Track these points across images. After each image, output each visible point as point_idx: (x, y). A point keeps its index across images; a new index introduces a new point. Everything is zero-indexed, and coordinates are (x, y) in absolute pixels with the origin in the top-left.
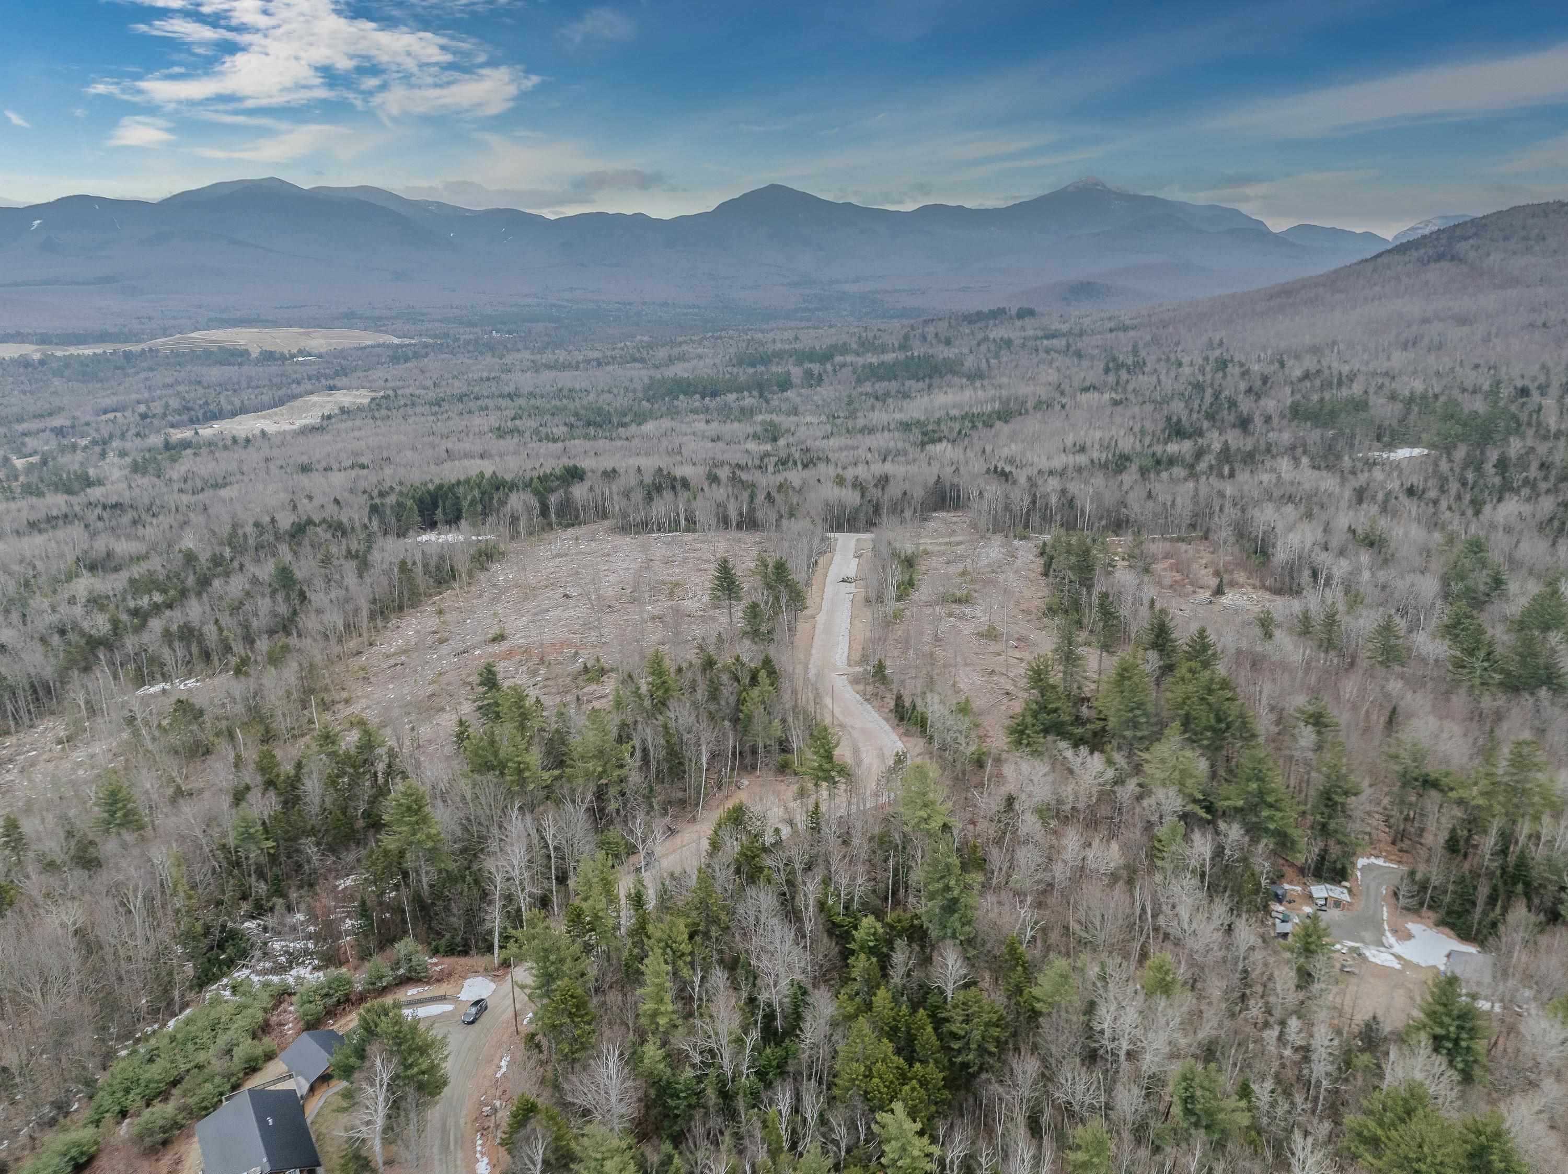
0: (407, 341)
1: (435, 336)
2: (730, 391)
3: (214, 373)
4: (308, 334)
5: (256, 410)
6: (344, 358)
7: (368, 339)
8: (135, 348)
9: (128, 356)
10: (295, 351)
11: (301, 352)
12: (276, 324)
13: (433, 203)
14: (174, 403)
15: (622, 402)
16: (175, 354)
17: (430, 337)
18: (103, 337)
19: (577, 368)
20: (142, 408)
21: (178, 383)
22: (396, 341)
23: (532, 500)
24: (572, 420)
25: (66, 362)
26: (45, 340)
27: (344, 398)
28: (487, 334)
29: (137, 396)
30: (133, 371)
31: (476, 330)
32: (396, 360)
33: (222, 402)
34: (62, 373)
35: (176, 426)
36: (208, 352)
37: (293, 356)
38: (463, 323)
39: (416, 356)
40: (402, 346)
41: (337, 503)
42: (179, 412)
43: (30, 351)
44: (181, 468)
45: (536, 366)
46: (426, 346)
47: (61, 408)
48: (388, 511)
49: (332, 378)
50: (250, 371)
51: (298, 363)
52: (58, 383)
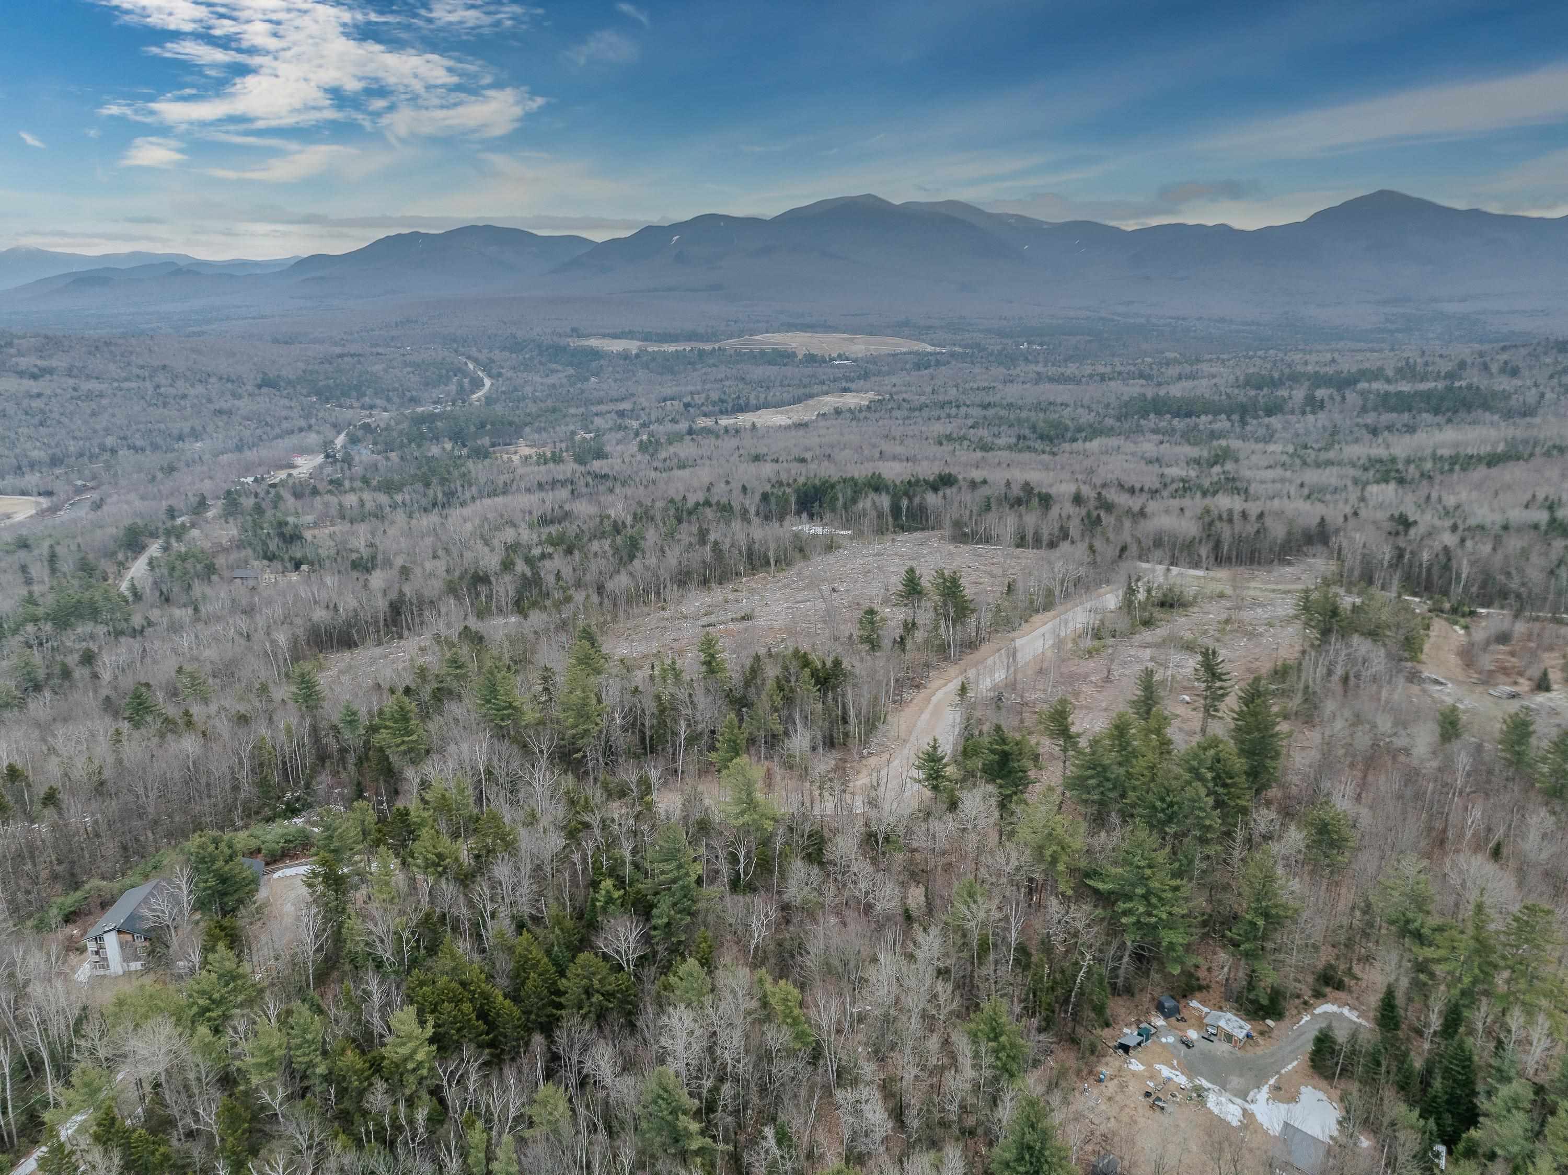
0: (938, 349)
1: (966, 346)
2: (1206, 413)
3: (758, 372)
4: (852, 340)
5: (777, 406)
6: (875, 363)
7: (903, 346)
8: (708, 347)
9: (702, 353)
10: (835, 355)
11: (840, 357)
12: (835, 329)
14: (715, 396)
15: (1086, 418)
16: (738, 353)
17: (960, 346)
18: (691, 337)
19: (1079, 382)
20: (688, 399)
21: (727, 378)
22: (929, 349)
23: (885, 501)
24: (1027, 432)
25: (654, 357)
26: (647, 338)
27: (852, 400)
28: (1017, 345)
29: (691, 388)
30: (699, 366)
31: (1010, 342)
32: (918, 367)
33: (752, 397)
34: (646, 366)
35: (705, 415)
36: (763, 353)
37: (832, 359)
38: (1001, 334)
39: (938, 363)
40: (931, 354)
41: (744, 489)
42: (714, 404)
43: (633, 346)
44: (672, 450)
45: (1039, 378)
46: (952, 355)
47: (633, 395)
48: (773, 500)
49: (852, 381)
50: (789, 371)
51: (833, 366)
52: (641, 374)
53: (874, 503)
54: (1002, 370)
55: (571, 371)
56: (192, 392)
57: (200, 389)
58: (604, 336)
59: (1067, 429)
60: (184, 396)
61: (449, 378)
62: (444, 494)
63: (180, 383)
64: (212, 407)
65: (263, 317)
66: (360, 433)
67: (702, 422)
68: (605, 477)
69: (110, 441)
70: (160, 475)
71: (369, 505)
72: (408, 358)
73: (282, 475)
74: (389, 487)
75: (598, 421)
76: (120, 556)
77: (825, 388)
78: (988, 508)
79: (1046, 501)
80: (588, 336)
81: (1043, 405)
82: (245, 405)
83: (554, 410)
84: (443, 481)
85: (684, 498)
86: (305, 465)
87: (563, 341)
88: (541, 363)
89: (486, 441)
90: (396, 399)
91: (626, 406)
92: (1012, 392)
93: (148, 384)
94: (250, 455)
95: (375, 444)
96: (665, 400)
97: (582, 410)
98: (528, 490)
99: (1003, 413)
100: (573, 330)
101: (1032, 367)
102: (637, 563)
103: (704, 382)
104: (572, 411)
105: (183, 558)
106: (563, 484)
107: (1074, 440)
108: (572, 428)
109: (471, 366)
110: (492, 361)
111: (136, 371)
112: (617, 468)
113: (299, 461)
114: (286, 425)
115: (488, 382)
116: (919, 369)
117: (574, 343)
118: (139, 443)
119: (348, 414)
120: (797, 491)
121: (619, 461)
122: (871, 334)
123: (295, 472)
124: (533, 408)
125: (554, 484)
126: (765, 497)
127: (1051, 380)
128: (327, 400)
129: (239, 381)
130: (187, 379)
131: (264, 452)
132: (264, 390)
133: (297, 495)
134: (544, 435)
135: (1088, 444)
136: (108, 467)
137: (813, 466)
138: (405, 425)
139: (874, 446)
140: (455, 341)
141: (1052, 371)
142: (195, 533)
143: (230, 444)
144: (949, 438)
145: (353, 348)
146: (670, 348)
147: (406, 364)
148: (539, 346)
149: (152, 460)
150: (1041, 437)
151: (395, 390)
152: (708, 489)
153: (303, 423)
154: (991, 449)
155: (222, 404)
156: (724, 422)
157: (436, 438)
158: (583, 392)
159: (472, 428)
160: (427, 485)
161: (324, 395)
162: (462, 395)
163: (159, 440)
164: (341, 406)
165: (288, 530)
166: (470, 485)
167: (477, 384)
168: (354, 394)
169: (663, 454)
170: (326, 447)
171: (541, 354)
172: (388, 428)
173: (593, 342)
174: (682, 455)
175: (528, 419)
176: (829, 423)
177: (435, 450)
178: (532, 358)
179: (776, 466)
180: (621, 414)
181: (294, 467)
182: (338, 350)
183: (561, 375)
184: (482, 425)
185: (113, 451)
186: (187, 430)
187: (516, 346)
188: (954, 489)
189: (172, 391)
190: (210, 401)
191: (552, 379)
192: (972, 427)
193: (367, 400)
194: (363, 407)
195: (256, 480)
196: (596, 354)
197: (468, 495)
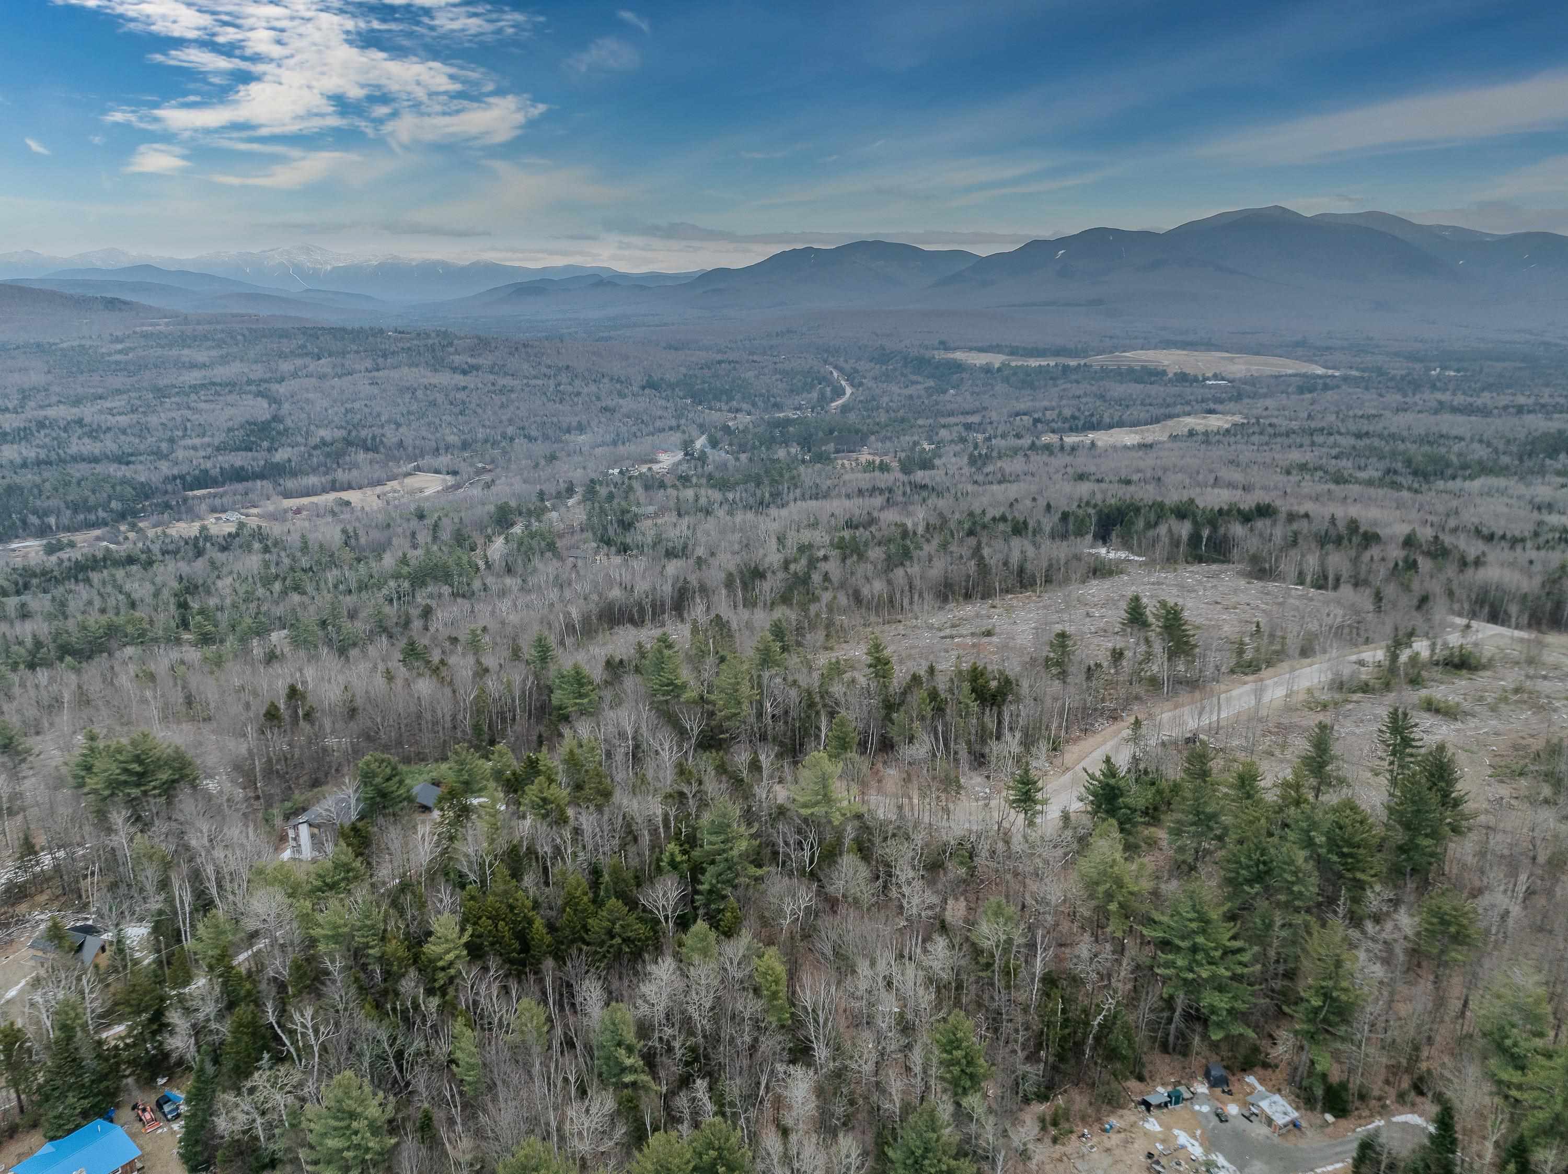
0: (1330, 372)
1: (1364, 370)
3: (1118, 390)
4: (1232, 359)
5: (1132, 425)
6: (1254, 385)
7: (1290, 367)
8: (1073, 363)
9: (1066, 369)
10: (1210, 375)
11: (1215, 377)
12: (1216, 348)
13: (1446, 228)
14: (1067, 412)
15: (1478, 454)
16: (1104, 370)
17: (1357, 369)
18: (1057, 353)
19: (1487, 414)
20: (1039, 415)
21: (1086, 394)
22: (1320, 371)
23: (1185, 529)
24: (1399, 466)
25: (1016, 371)
26: (1013, 352)
27: (1216, 422)
28: (1429, 369)
29: (1046, 403)
30: (1060, 382)
31: (1418, 366)
32: (1301, 390)
33: (1106, 415)
34: (1006, 380)
35: (1053, 431)
36: (1131, 370)
37: (1205, 379)
38: (1412, 357)
39: (1326, 387)
40: (1320, 377)
41: (1049, 507)
42: (1065, 420)
43: (997, 360)
44: (999, 464)
45: (1441, 407)
46: (1345, 379)
47: (985, 409)
48: (1071, 519)
49: (1221, 402)
50: (1154, 390)
51: (1205, 386)
52: (1000, 388)
53: (1170, 530)
54: (1399, 397)
55: (931, 383)
56: (586, 390)
57: (593, 388)
58: (971, 349)
59: (1448, 465)
60: (578, 394)
61: (812, 386)
62: (771, 495)
63: (577, 382)
64: (599, 404)
65: (665, 325)
66: (719, 434)
67: (1046, 438)
68: (924, 487)
69: (510, 430)
70: (543, 462)
71: (703, 501)
72: (779, 366)
73: (644, 469)
74: (723, 485)
75: (943, 433)
76: (489, 531)
77: (1187, 408)
78: (1295, 543)
79: (1370, 539)
80: (955, 349)
81: (1431, 439)
82: (627, 404)
83: (903, 420)
84: (773, 482)
85: (984, 512)
86: (667, 461)
87: (928, 354)
88: (902, 374)
89: (831, 447)
90: (760, 404)
91: (975, 419)
92: (1397, 422)
93: (552, 382)
94: (622, 449)
95: (731, 445)
96: (1017, 414)
97: (931, 421)
98: (848, 496)
99: (1376, 442)
100: (942, 343)
101: (1439, 396)
102: (899, 572)
103: (1061, 398)
104: (920, 422)
105: (532, 536)
106: (881, 491)
107: (1454, 478)
108: (916, 438)
109: (835, 374)
110: (856, 371)
111: (544, 370)
112: (938, 479)
113: (662, 457)
114: (658, 424)
115: (849, 391)
116: (1302, 393)
117: (940, 355)
118: (534, 433)
119: (715, 417)
120: (1100, 513)
121: (942, 472)
122: (1258, 353)
123: (655, 467)
124: (883, 418)
125: (874, 491)
126: (1065, 517)
127: (1455, 410)
128: (700, 403)
129: (628, 382)
130: (584, 378)
131: (631, 448)
132: (647, 391)
133: (647, 487)
134: (888, 444)
135: (1467, 484)
136: (505, 452)
137: (1132, 488)
138: (761, 430)
139: (1211, 471)
140: (827, 351)
141: (1460, 399)
142: (554, 515)
143: (609, 438)
144: (1303, 467)
145: (731, 356)
146: (1034, 363)
147: (776, 371)
148: (905, 358)
149: (540, 449)
150: (1415, 473)
151: (761, 395)
152: (1011, 505)
153: (673, 423)
154: (1346, 482)
155: (609, 403)
156: (1071, 439)
157: (786, 443)
158: (937, 403)
159: (821, 434)
160: (758, 485)
161: (698, 398)
162: (823, 400)
163: (550, 432)
164: (711, 409)
165: (627, 517)
166: (796, 486)
167: (839, 392)
168: (724, 398)
169: (989, 468)
170: (687, 446)
171: (905, 366)
172: (745, 431)
173: (959, 355)
174: (1008, 470)
175: (876, 428)
176: (1179, 444)
177: (781, 453)
178: (895, 369)
179: (1096, 487)
180: (968, 427)
181: (657, 462)
182: (719, 357)
183: (920, 387)
184: (831, 432)
185: (512, 439)
186: (574, 424)
187: (883, 357)
188: (1268, 522)
189: (570, 389)
190: (598, 399)
191: (911, 390)
192: (1336, 457)
193: (734, 404)
194: (730, 411)
195: (621, 472)
196: (958, 367)
197: (791, 496)
